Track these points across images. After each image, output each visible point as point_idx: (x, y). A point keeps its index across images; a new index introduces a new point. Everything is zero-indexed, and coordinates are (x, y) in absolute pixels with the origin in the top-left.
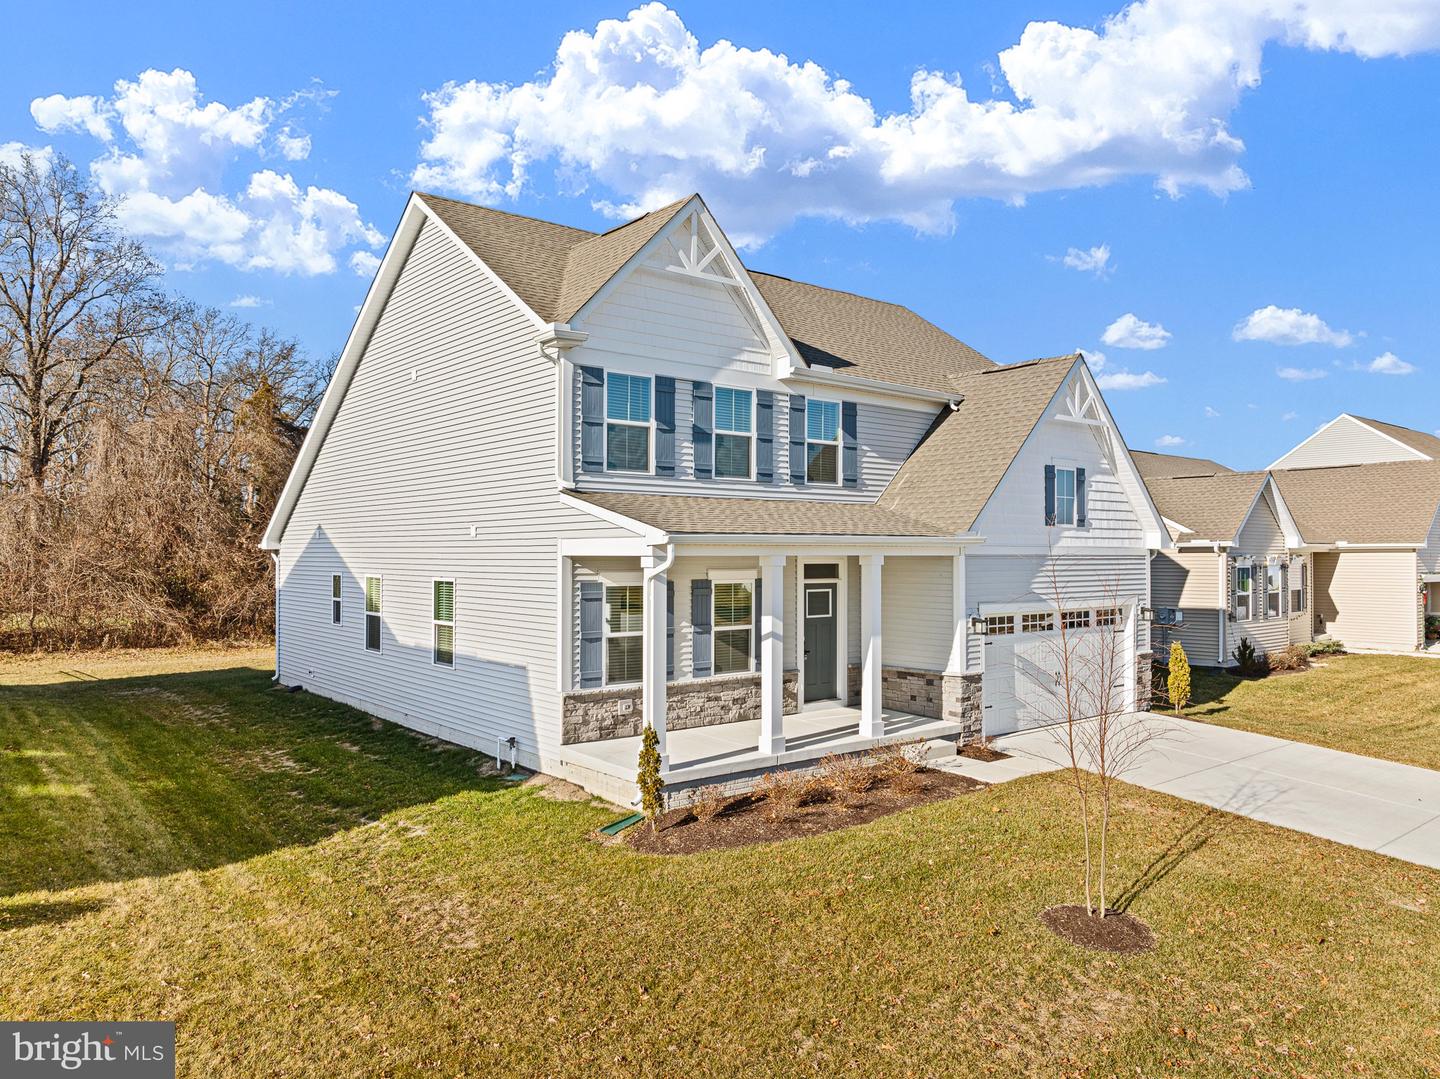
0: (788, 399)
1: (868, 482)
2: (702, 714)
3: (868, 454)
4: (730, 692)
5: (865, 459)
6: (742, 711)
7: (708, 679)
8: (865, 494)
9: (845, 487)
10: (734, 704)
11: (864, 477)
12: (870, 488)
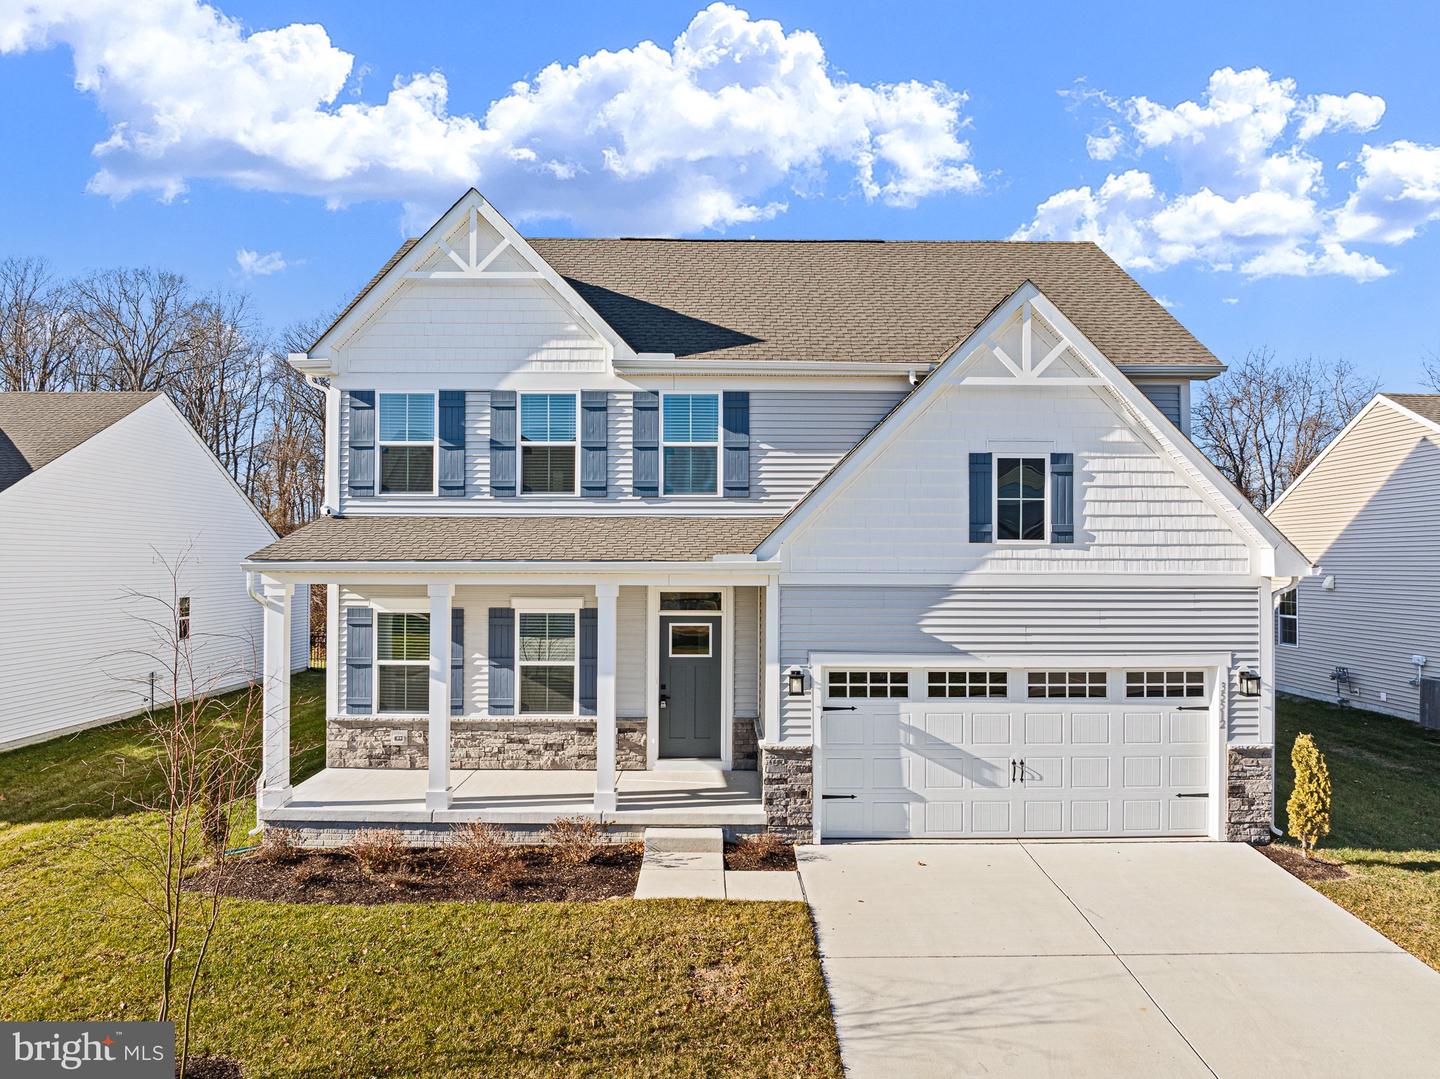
0: (631, 397)
1: (769, 490)
2: (501, 756)
3: (770, 454)
4: (542, 736)
5: (763, 461)
6: (557, 759)
7: (512, 719)
8: (764, 504)
9: (726, 497)
10: (545, 749)
11: (763, 483)
12: (772, 497)
